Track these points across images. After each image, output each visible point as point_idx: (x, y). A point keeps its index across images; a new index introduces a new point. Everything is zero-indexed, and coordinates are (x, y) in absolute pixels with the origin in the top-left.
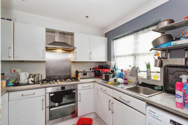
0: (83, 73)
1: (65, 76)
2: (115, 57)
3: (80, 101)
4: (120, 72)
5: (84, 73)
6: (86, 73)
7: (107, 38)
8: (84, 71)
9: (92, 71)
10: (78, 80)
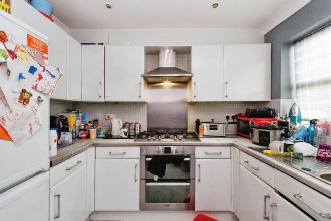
0: (208, 125)
1: (175, 129)
2: (294, 87)
3: (199, 181)
4: (308, 127)
5: (211, 126)
6: (216, 126)
7: (270, 45)
8: (213, 120)
9: (232, 121)
10: (198, 138)
